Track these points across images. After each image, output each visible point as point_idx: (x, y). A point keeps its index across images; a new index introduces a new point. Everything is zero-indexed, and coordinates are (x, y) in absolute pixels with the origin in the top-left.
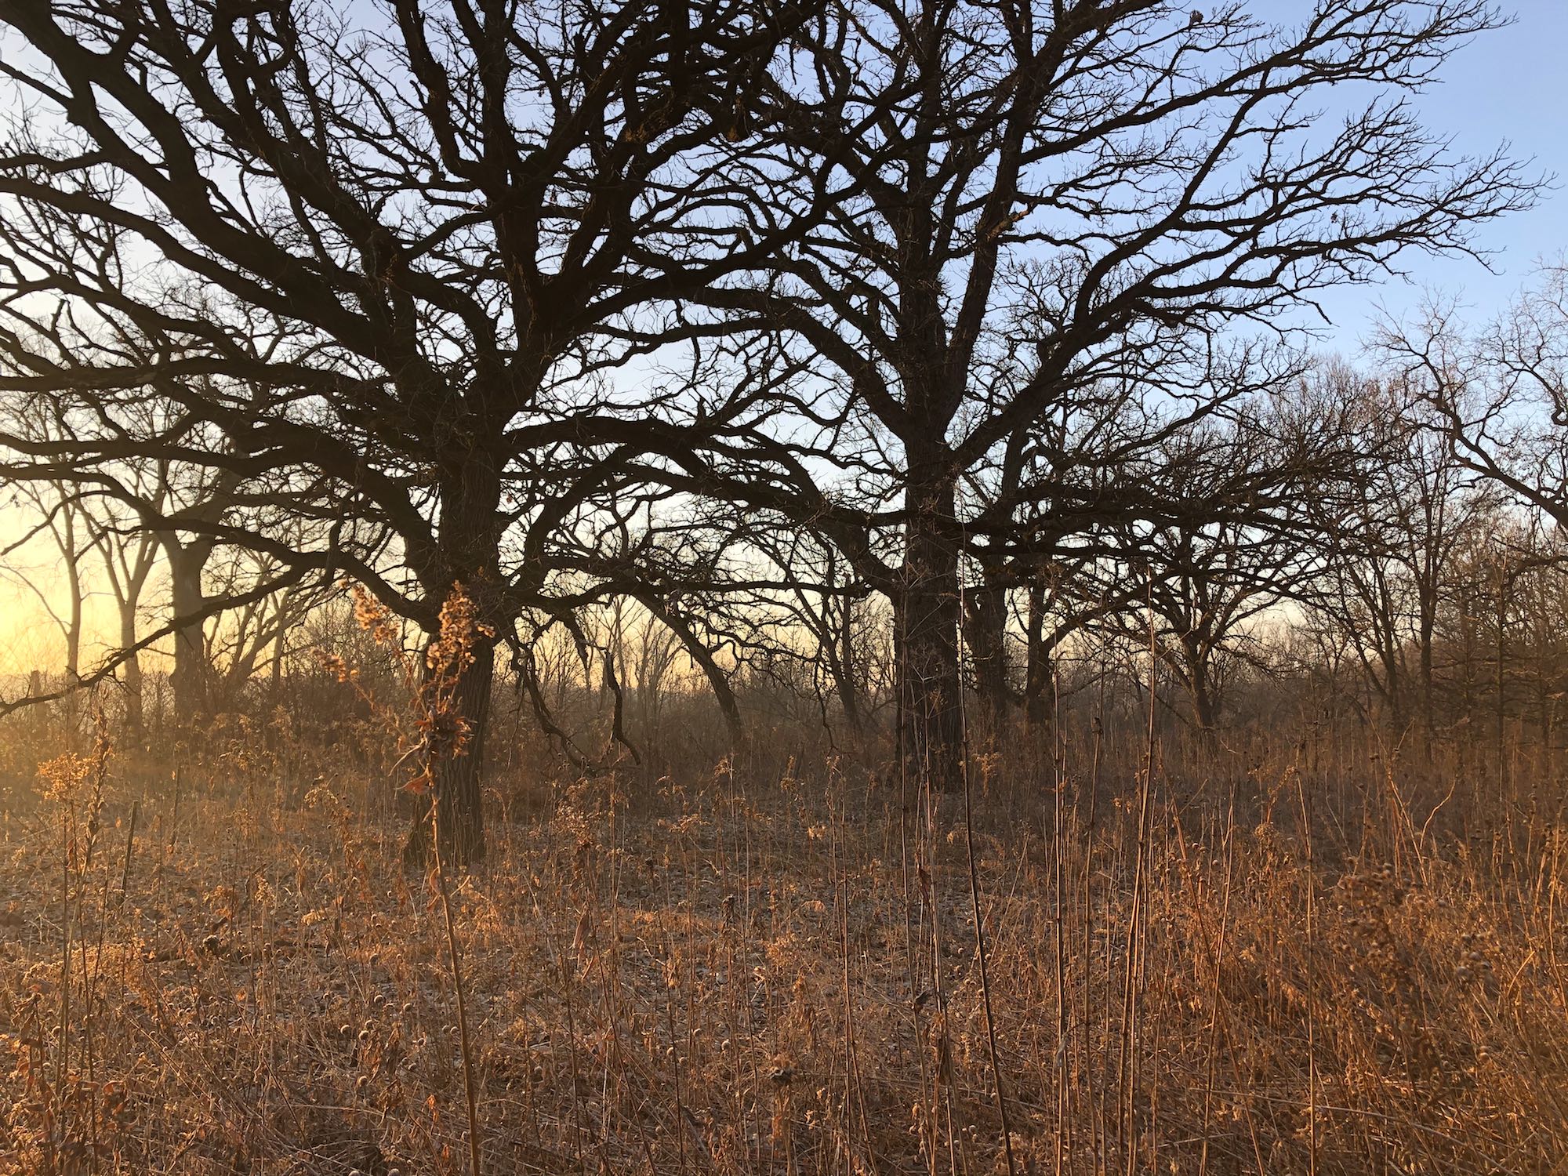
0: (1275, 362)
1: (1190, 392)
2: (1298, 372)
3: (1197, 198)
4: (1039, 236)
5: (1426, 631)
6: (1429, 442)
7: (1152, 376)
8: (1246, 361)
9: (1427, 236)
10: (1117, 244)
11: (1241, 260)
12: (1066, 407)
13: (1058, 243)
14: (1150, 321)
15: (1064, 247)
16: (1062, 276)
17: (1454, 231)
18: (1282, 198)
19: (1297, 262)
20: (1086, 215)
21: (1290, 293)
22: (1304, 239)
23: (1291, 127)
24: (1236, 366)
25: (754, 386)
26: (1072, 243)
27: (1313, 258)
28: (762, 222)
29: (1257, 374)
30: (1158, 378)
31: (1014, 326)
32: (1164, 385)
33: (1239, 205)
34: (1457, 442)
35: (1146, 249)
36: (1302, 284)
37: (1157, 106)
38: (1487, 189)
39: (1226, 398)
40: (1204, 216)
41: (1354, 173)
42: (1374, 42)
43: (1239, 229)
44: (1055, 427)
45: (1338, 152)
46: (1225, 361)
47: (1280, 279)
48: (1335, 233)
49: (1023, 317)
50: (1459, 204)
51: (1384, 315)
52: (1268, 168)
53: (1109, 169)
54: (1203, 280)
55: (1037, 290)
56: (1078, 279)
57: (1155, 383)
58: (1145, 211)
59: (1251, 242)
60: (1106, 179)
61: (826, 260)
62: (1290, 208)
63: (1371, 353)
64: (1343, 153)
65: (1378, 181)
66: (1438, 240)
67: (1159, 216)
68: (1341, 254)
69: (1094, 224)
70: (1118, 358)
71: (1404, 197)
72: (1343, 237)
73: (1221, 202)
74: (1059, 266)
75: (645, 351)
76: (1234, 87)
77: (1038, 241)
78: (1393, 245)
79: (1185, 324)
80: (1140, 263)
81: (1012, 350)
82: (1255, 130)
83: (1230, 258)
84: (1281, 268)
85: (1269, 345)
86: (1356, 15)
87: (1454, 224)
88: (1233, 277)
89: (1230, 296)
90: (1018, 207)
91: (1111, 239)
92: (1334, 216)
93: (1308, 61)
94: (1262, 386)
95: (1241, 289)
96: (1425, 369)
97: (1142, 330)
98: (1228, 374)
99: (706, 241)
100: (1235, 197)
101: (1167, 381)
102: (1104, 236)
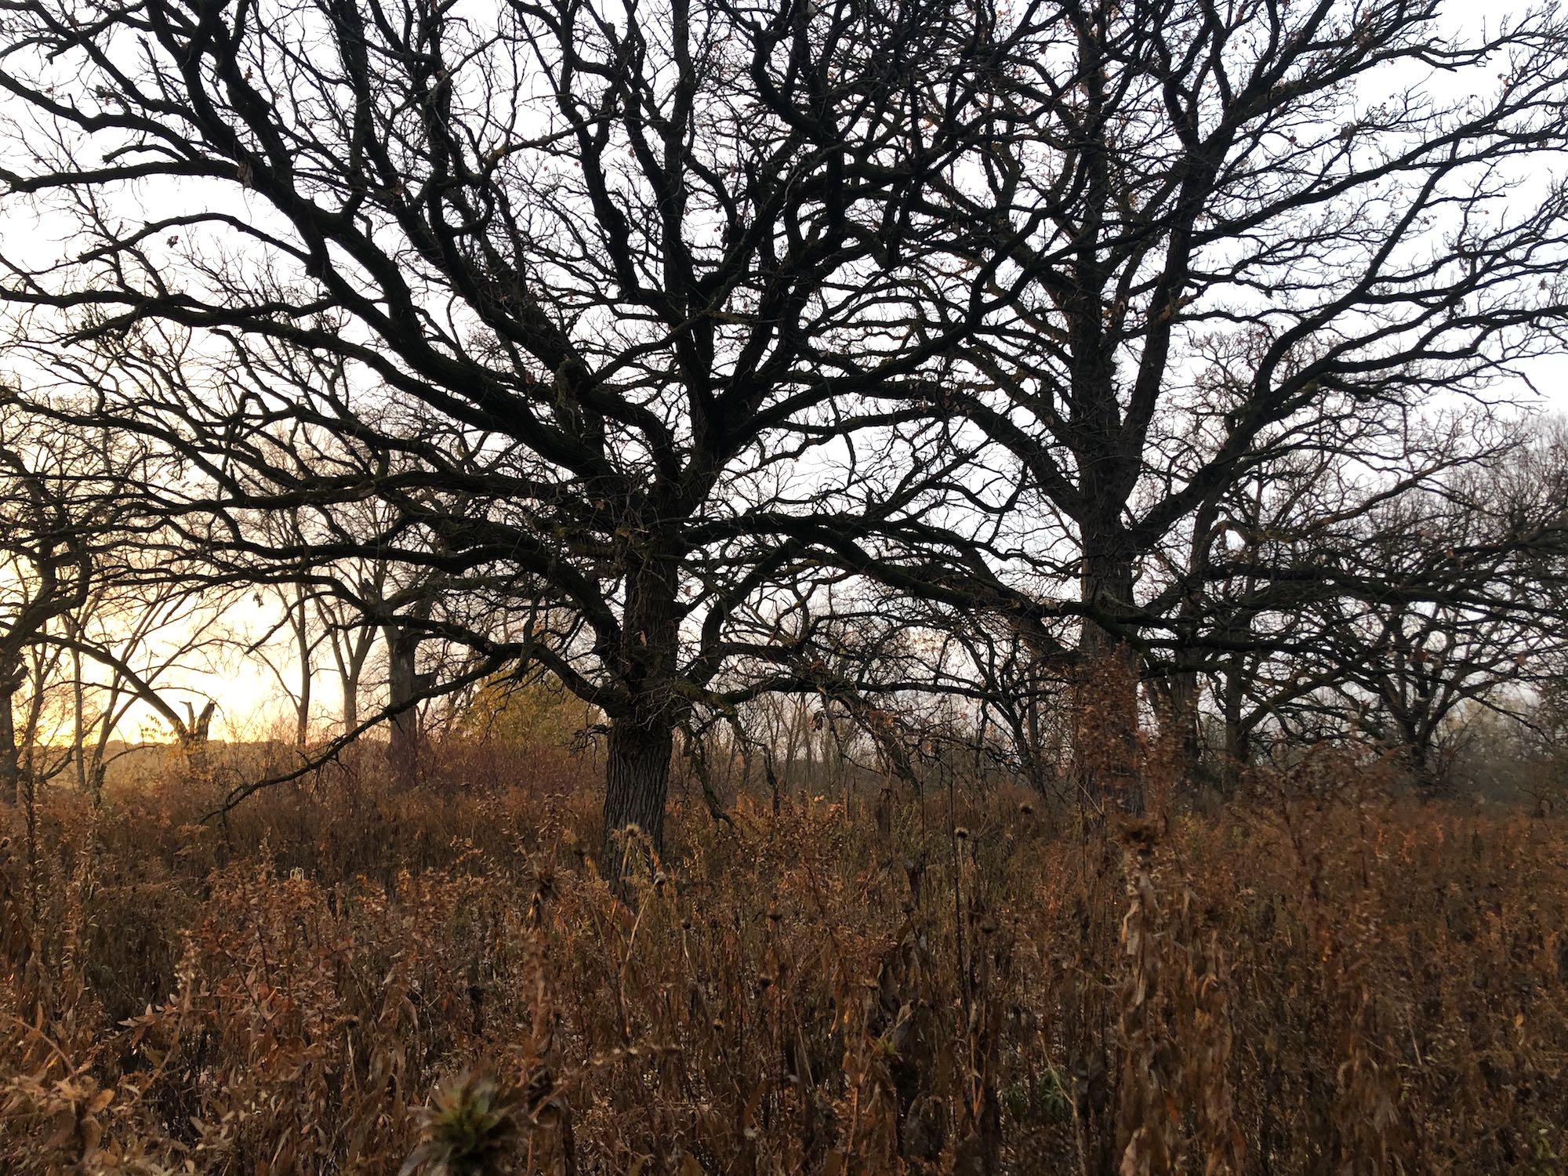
0: (1487, 434)
2: (1516, 444)
4: (1218, 313)
8: (1454, 433)
10: (1299, 319)
11: (1436, 331)
13: (1238, 320)
14: (1343, 395)
20: (1268, 291)
21: (1494, 364)
22: (1507, 307)
23: (1491, 195)
26: (1254, 319)
27: (1520, 326)
29: (1466, 447)
30: (1357, 450)
31: (1199, 401)
32: (1362, 457)
33: (1430, 277)
35: (1331, 323)
36: (1507, 356)
39: (1430, 472)
41: (1560, 239)
43: (1432, 300)
44: (1250, 500)
45: (1540, 219)
47: (1482, 348)
52: (1465, 236)
58: (1332, 285)
59: (1446, 312)
60: (1288, 255)
64: (1542, 221)
67: (1345, 289)
70: (1313, 429)
72: (1553, 305)
73: (1410, 273)
75: (820, 442)
77: (1217, 318)
79: (1379, 398)
81: (1198, 426)
82: (1446, 200)
84: (1482, 337)
86: (1550, 83)
88: (1427, 348)
90: (1188, 291)
91: (1297, 314)
92: (1541, 284)
93: (1502, 130)
94: (1472, 459)
100: (1424, 269)
102: (1288, 311)
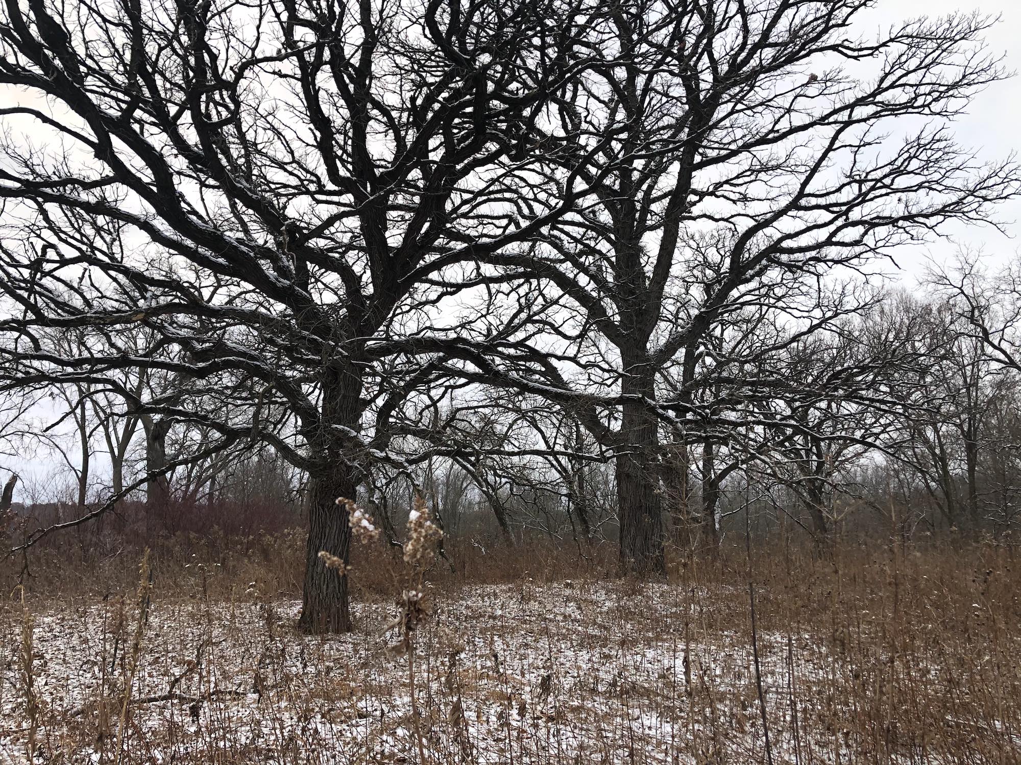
0: (862, 294)
1: (806, 314)
2: (879, 301)
3: (808, 190)
4: (705, 216)
5: (971, 470)
6: (965, 345)
7: (780, 304)
8: (843, 294)
9: (963, 213)
10: (756, 221)
11: (839, 229)
12: (723, 325)
13: (717, 220)
14: (779, 269)
15: (721, 222)
16: (718, 241)
17: (981, 209)
18: (864, 190)
19: (877, 229)
20: (734, 202)
21: (873, 250)
22: (881, 215)
23: (870, 144)
24: (836, 297)
25: (523, 316)
26: (727, 220)
27: (886, 227)
28: (526, 211)
29: (850, 303)
30: (785, 306)
31: (688, 273)
32: (788, 310)
33: (836, 194)
34: (986, 344)
35: (775, 224)
36: (878, 245)
37: (781, 132)
38: (1003, 183)
39: (830, 318)
40: (814, 201)
41: (912, 172)
42: (923, 89)
44: (716, 338)
45: (901, 160)
46: (828, 294)
47: (865, 240)
48: (900, 211)
49: (694, 268)
50: (983, 193)
51: (931, 262)
52: (854, 169)
53: (749, 173)
54: (814, 242)
55: (703, 250)
56: (730, 244)
57: (783, 309)
58: (773, 199)
59: (844, 217)
60: (747, 179)
61: (567, 234)
62: (871, 196)
63: (924, 288)
64: (905, 160)
65: (928, 177)
66: (970, 215)
67: (784, 202)
68: (906, 224)
69: (739, 208)
70: (757, 292)
71: (947, 188)
72: (906, 214)
73: (825, 192)
74: (716, 235)
75: (452, 294)
76: (831, 119)
77: (704, 219)
78: (940, 218)
79: (803, 271)
80: (772, 233)
81: (687, 290)
82: (845, 146)
83: (832, 228)
84: (866, 233)
85: (858, 284)
86: (908, 73)
87: (980, 205)
88: (834, 239)
89: (832, 252)
90: (693, 198)
91: (752, 217)
92: (899, 200)
93: (879, 102)
94: (854, 311)
95: (839, 248)
96: (961, 298)
97: (774, 274)
98: (831, 303)
99: (489, 223)
100: (834, 189)
101: (790, 308)
102: (747, 216)
